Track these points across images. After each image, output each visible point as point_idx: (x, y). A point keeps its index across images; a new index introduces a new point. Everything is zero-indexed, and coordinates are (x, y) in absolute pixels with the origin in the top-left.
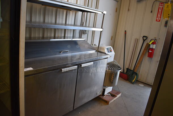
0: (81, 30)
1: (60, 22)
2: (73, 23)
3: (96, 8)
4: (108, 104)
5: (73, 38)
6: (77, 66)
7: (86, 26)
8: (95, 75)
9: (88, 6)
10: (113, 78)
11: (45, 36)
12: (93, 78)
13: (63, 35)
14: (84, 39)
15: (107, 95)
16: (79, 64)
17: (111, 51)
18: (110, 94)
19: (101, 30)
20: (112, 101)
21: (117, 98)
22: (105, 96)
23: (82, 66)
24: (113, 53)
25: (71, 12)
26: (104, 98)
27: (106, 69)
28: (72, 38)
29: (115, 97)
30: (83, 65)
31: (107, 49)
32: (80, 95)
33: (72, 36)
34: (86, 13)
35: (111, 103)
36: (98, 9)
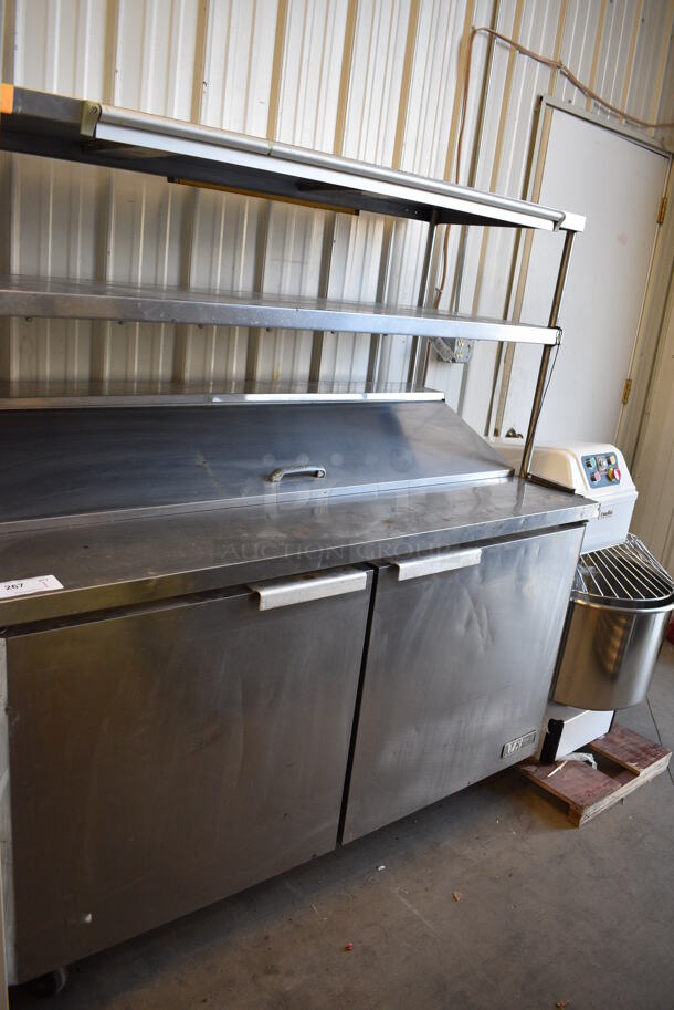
0: (424, 338)
1: (288, 288)
2: (370, 295)
3: (524, 197)
4: (577, 826)
5: (368, 389)
6: (363, 575)
7: (453, 314)
8: (492, 632)
9: (471, 184)
10: (621, 652)
11: (188, 374)
12: (481, 649)
13: (303, 369)
14: (439, 396)
15: (571, 764)
16: (384, 561)
17: (611, 478)
18: (590, 758)
19: (550, 336)
20: (607, 802)
21: (640, 788)
22: (556, 764)
23: (402, 577)
24: (625, 492)
25: (358, 224)
26: (553, 778)
27: (573, 594)
28: (363, 387)
29: (623, 775)
30: (408, 570)
31: (589, 465)
32: (388, 757)
33: (361, 372)
34: (456, 229)
35: (598, 817)
36: (536, 199)
